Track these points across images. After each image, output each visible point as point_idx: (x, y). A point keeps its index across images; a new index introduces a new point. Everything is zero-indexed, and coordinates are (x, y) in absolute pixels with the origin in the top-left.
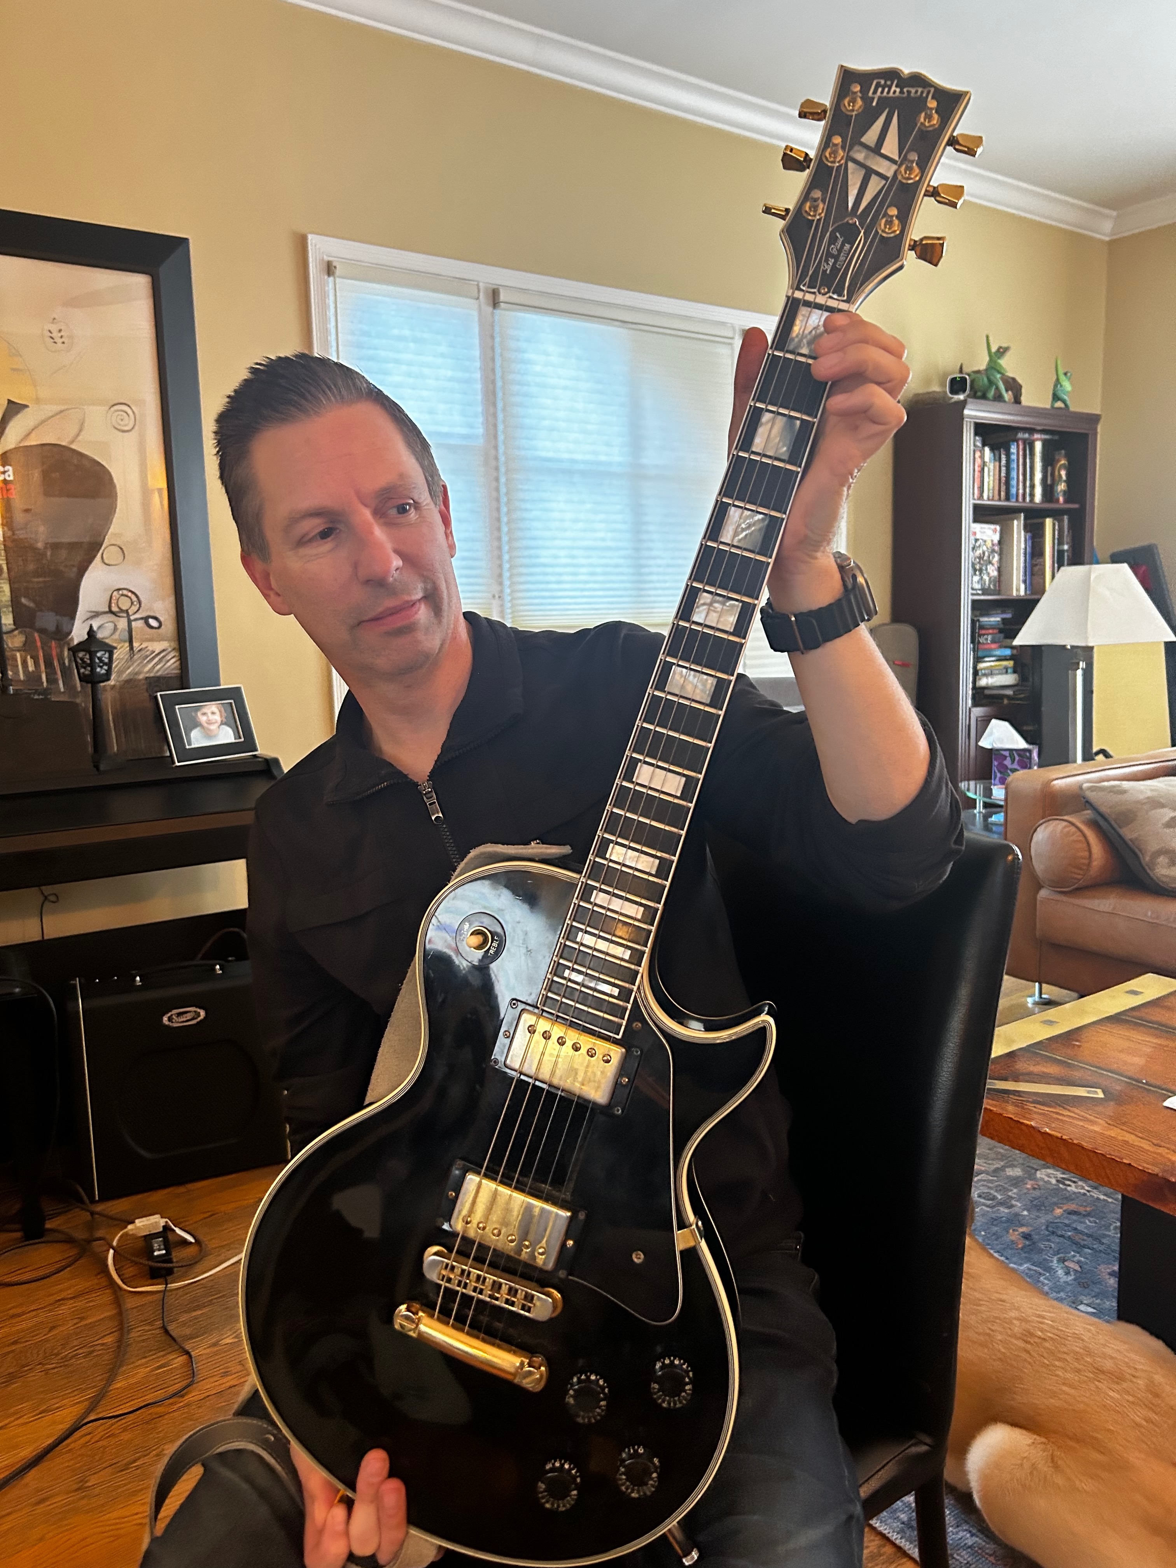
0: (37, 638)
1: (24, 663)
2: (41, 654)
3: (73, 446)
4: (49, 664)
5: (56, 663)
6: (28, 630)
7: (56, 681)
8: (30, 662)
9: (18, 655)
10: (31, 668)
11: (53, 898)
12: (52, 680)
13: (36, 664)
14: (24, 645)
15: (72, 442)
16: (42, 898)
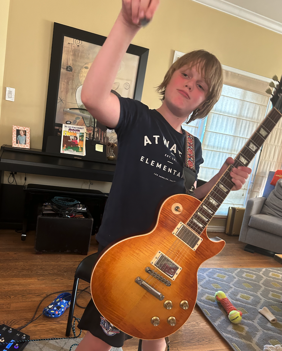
0: (100, 130)
1: (96, 135)
2: (100, 134)
3: (116, 91)
4: (101, 136)
5: (102, 136)
6: (99, 128)
7: (102, 140)
8: (97, 135)
9: (96, 133)
10: (97, 136)
11: (92, 184)
12: (101, 139)
13: (99, 135)
14: (97, 131)
15: (116, 90)
16: (90, 183)
